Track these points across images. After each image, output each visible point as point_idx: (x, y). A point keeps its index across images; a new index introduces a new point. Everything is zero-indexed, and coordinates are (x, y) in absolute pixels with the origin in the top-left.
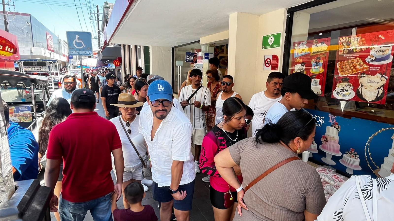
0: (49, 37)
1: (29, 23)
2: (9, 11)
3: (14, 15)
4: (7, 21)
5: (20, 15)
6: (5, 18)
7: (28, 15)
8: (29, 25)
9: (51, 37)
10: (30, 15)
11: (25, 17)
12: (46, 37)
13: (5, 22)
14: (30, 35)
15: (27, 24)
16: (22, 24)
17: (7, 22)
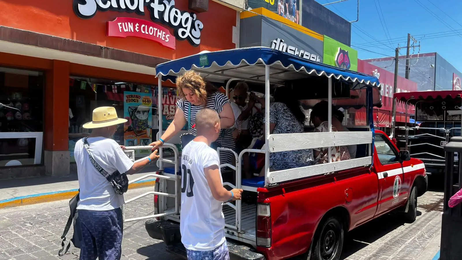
0: (457, 80)
1: (433, 65)
2: (413, 53)
3: (418, 57)
4: (409, 66)
5: (423, 56)
6: (407, 63)
7: (433, 54)
8: (433, 68)
9: (459, 80)
10: (436, 53)
11: (429, 57)
12: (452, 81)
13: (407, 67)
14: (432, 81)
15: (431, 67)
16: (424, 67)
17: (409, 68)
